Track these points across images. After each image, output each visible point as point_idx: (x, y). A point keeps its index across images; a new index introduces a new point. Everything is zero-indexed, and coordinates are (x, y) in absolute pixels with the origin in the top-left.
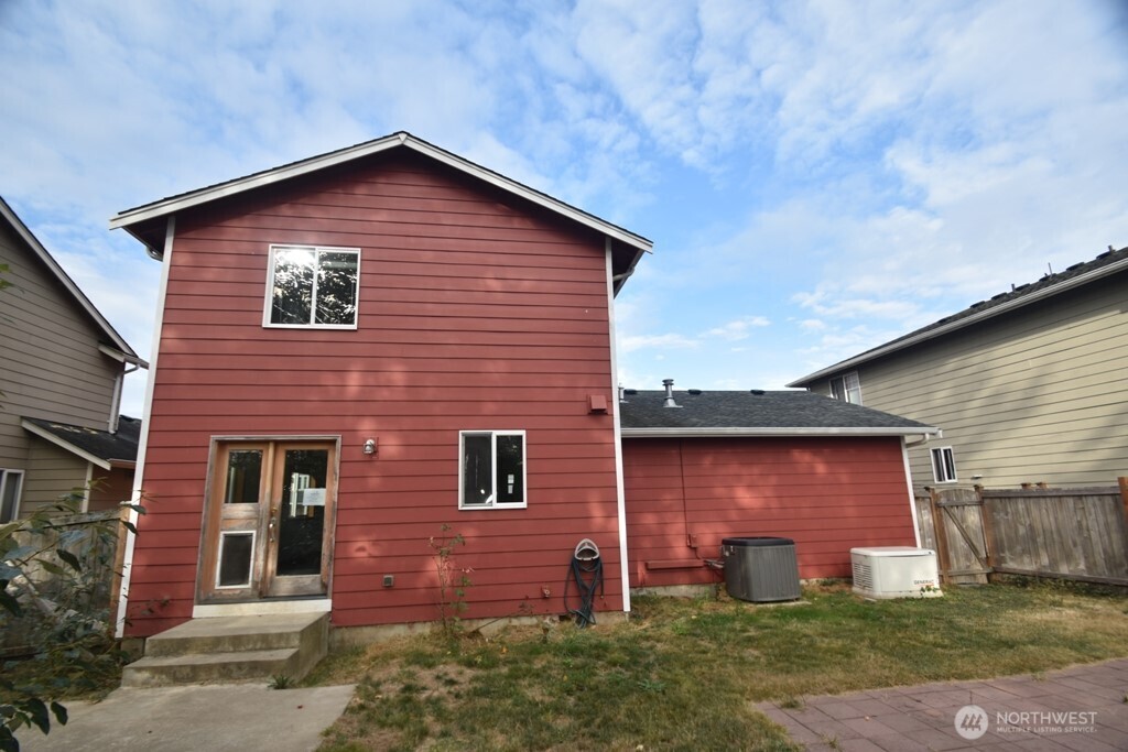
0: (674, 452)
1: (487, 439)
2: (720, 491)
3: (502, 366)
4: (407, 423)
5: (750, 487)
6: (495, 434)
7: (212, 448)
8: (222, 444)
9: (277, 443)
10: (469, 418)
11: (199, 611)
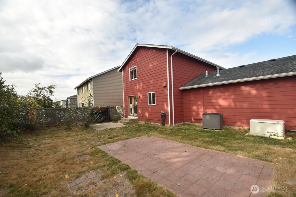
0: (201, 91)
1: (151, 93)
2: (214, 101)
3: (152, 81)
4: (143, 92)
5: (224, 99)
6: (152, 93)
7: (128, 98)
8: (129, 97)
9: (133, 96)
10: (149, 90)
11: (129, 117)
